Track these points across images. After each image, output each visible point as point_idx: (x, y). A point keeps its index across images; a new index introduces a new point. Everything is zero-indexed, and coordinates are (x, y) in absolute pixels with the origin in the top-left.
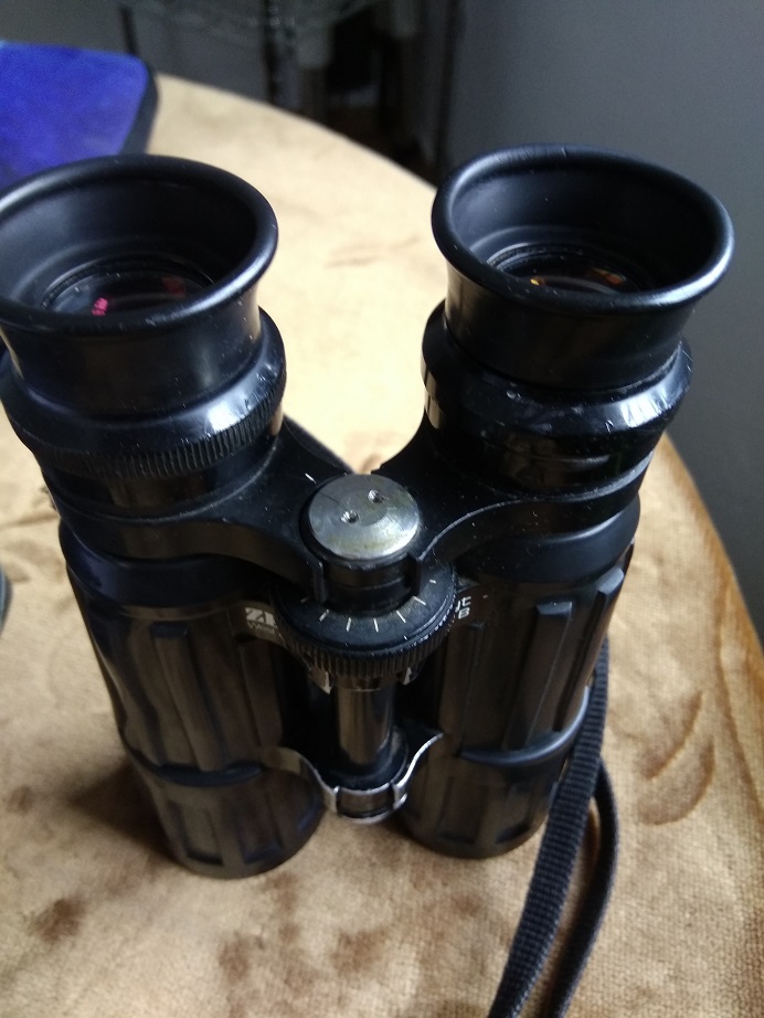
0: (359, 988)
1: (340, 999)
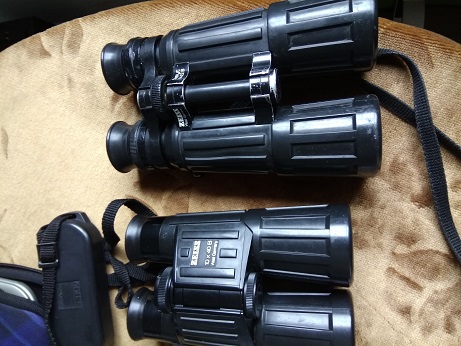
1: (382, 208)
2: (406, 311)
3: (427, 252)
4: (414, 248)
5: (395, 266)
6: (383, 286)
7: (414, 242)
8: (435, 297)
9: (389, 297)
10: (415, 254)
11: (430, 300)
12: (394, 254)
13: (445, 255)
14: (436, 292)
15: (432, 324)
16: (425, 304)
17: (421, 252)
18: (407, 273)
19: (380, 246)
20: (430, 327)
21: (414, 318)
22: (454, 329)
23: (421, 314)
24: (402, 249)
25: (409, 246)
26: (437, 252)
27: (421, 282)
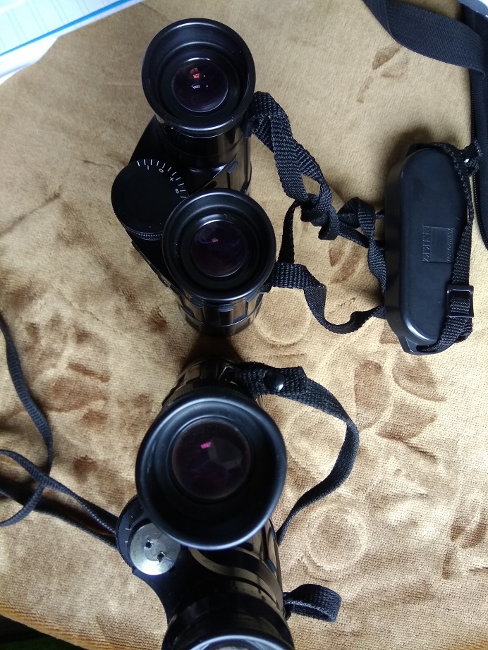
0: (130, 456)
1: (126, 447)
2: (82, 337)
3: (71, 409)
4: (85, 410)
5: (101, 385)
6: (111, 360)
7: (86, 417)
8: (53, 361)
9: (103, 349)
10: (83, 403)
11: (58, 355)
12: (105, 399)
13: (51, 409)
14: (54, 366)
15: (52, 329)
16: (62, 350)
17: (76, 407)
18: (88, 380)
19: (121, 404)
20: (53, 325)
21: (71, 332)
22: (28, 329)
23: (66, 337)
24: (97, 405)
25: (91, 411)
26: (60, 410)
27: (70, 374)
